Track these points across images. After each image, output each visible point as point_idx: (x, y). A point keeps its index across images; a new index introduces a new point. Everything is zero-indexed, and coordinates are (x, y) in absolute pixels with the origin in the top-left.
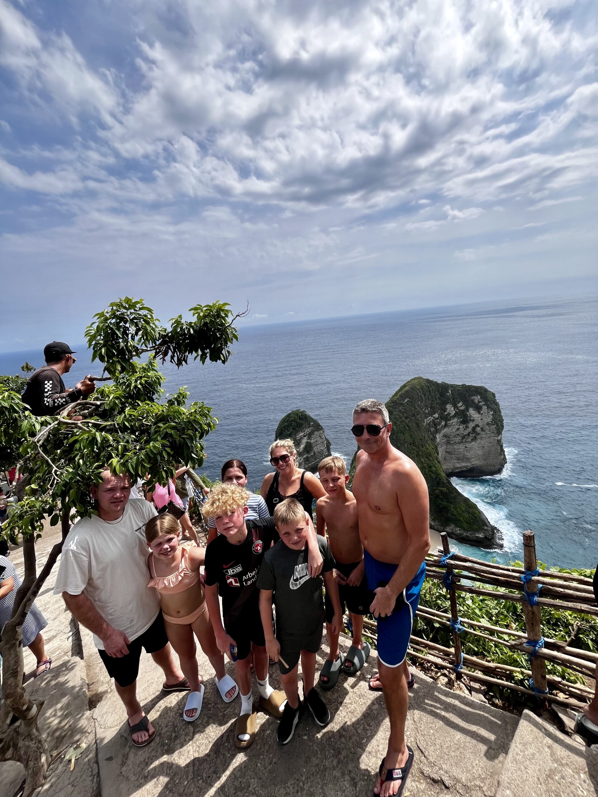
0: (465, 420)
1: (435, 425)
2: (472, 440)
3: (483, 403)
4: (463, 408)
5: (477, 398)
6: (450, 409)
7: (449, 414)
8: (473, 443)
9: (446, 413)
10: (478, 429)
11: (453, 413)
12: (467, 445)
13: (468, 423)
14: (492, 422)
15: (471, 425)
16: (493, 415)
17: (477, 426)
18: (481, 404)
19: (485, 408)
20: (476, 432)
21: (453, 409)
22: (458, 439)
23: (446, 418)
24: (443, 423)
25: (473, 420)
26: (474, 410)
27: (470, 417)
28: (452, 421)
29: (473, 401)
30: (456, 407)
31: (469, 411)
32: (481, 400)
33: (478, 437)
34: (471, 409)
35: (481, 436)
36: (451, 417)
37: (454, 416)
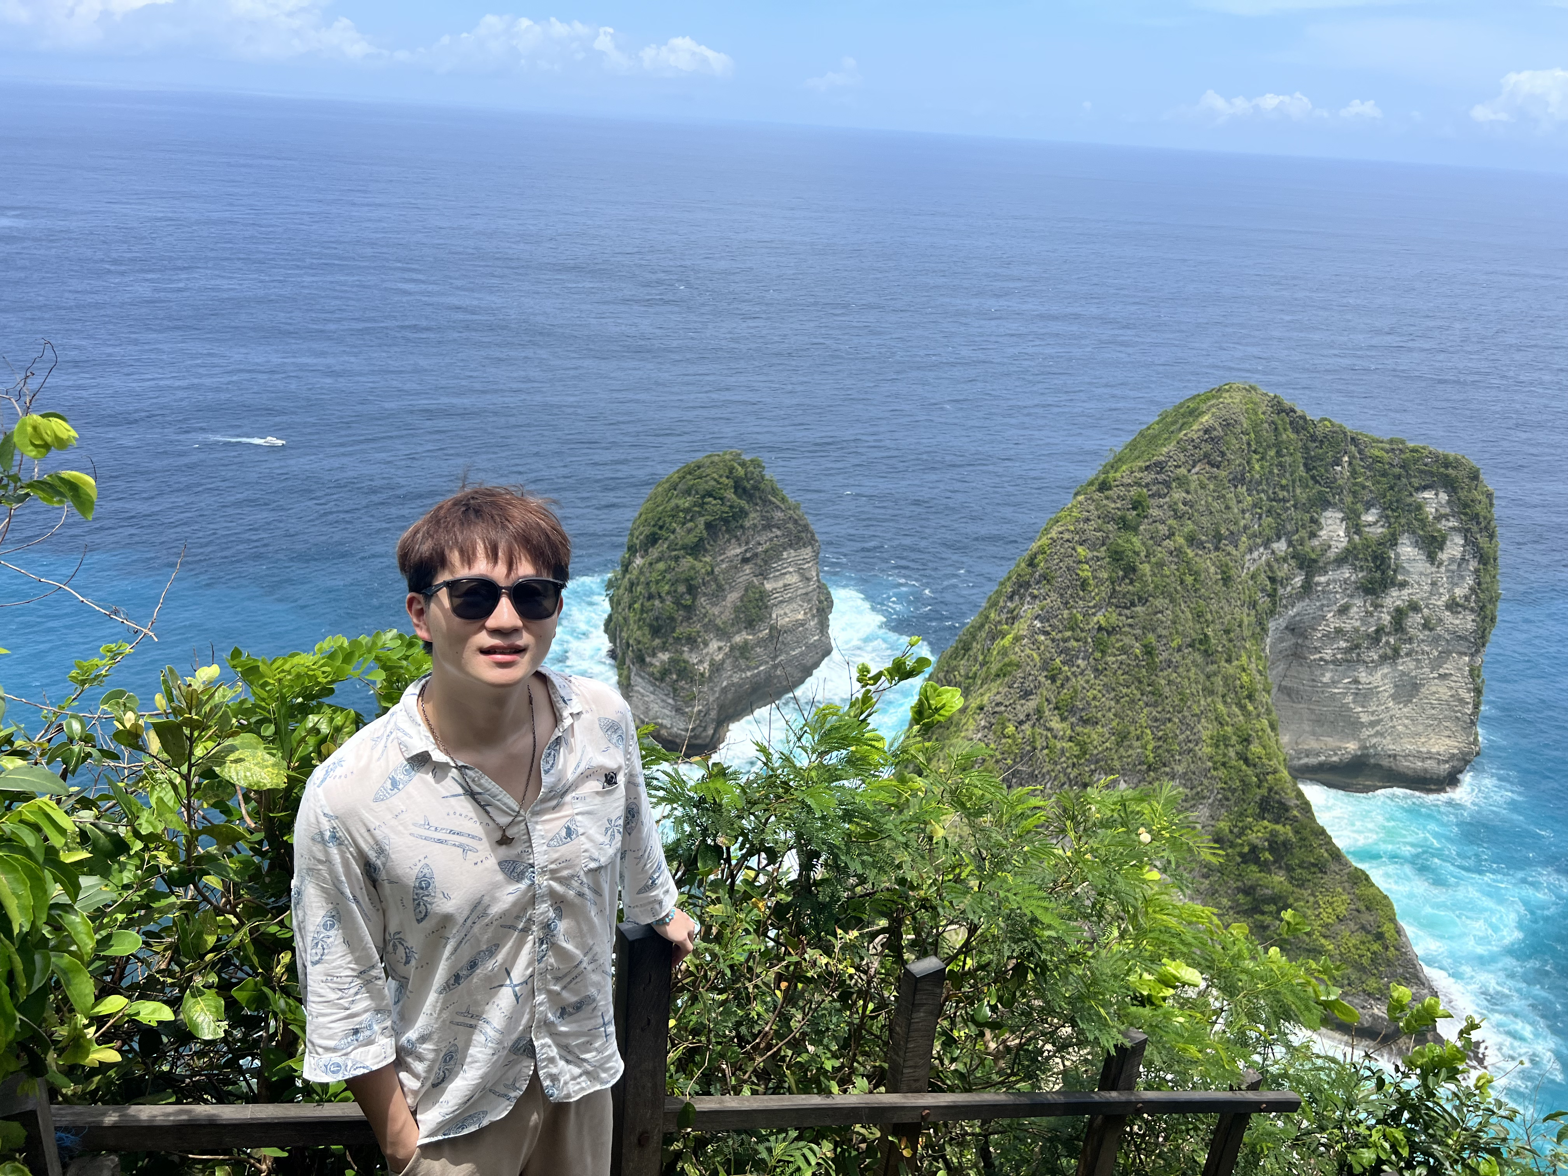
0: (1376, 577)
1: (1273, 583)
2: (1384, 658)
3: (1452, 522)
4: (1375, 532)
5: (1435, 502)
6: (1333, 529)
7: (1324, 547)
8: (1385, 668)
9: (1314, 543)
10: (1415, 620)
11: (1338, 547)
12: (1362, 674)
13: (1386, 590)
14: (1467, 599)
15: (1393, 600)
16: (1477, 571)
17: (1414, 607)
19: (1455, 541)
20: (1404, 630)
21: (1341, 529)
23: (1313, 562)
24: (1298, 581)
25: (1405, 584)
26: (1416, 544)
27: (1395, 571)
28: (1331, 575)
29: (1419, 508)
30: (1354, 526)
31: (1396, 544)
32: (1448, 510)
33: (1407, 646)
34: (1406, 539)
35: (1419, 644)
36: (1331, 561)
37: (1341, 558)
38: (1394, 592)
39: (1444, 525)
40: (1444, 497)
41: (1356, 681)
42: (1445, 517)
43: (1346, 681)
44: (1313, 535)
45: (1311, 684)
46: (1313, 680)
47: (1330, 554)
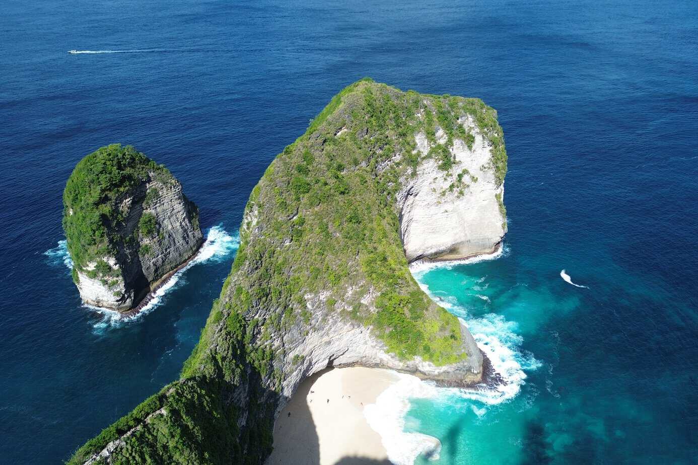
0: (447, 163)
1: (397, 176)
2: (457, 198)
3: (477, 130)
4: (442, 142)
5: (469, 122)
6: (421, 143)
7: (419, 153)
8: (458, 202)
9: (414, 152)
10: (466, 179)
11: (425, 152)
12: (448, 207)
13: (451, 167)
14: (489, 164)
15: (456, 171)
16: (491, 151)
17: (465, 172)
18: (473, 133)
19: (478, 139)
20: (463, 183)
21: (426, 143)
22: (433, 198)
23: (414, 161)
24: (410, 171)
25: (459, 162)
26: (462, 144)
27: (455, 158)
28: (425, 166)
29: (461, 126)
30: (433, 140)
31: (453, 145)
32: (473, 126)
33: (466, 191)
34: (457, 142)
35: (471, 189)
36: (424, 158)
37: (429, 156)
38: (455, 167)
40: (471, 120)
41: (446, 211)
42: (473, 129)
43: (441, 212)
44: (414, 148)
45: (426, 217)
46: (426, 215)
47: (422, 156)
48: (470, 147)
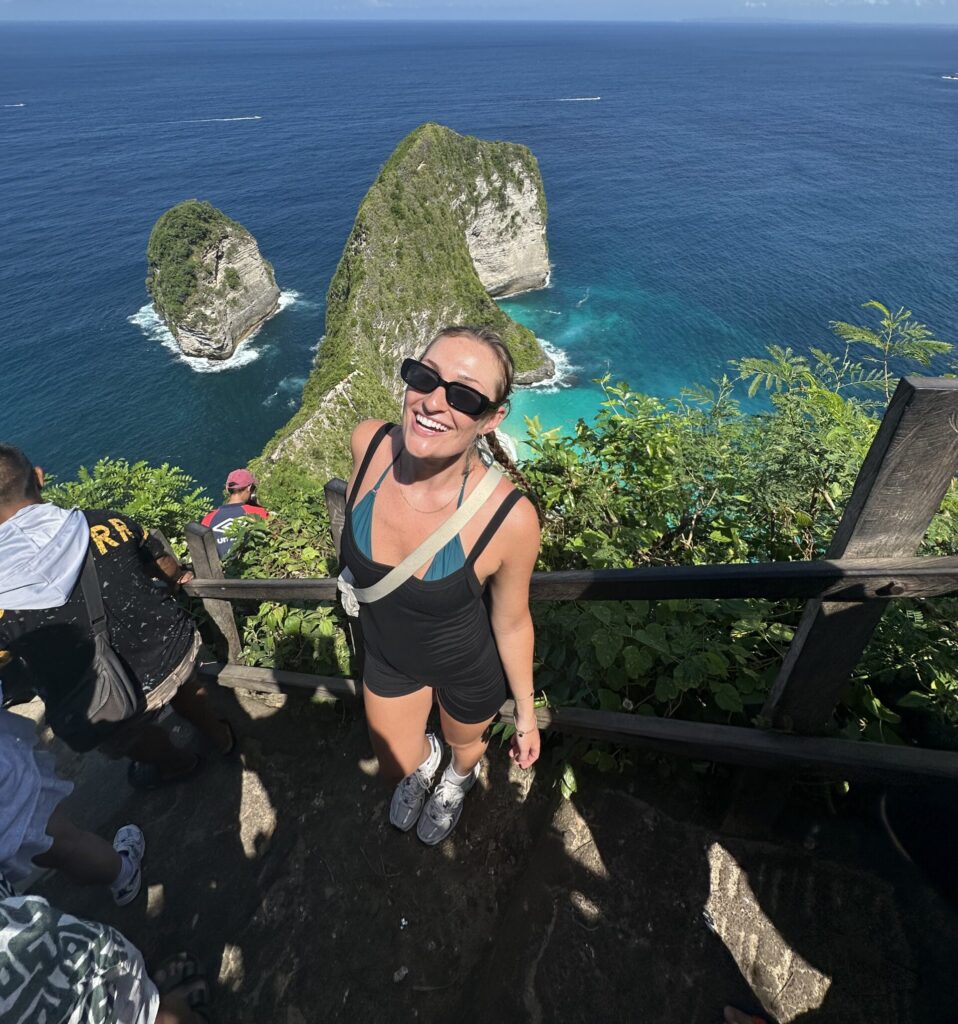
0: (503, 205)
1: (464, 213)
2: (511, 238)
3: (525, 174)
4: (497, 184)
5: (517, 167)
6: (481, 185)
7: (480, 194)
8: (512, 242)
9: (475, 193)
10: (518, 220)
11: (485, 193)
12: (505, 246)
13: (506, 209)
14: (536, 206)
15: (510, 212)
16: (537, 194)
17: (517, 214)
19: (527, 182)
20: (516, 224)
21: (485, 185)
22: (492, 238)
23: (476, 202)
24: (473, 211)
25: (513, 204)
26: (513, 187)
27: (508, 200)
28: (485, 207)
29: (512, 171)
30: (490, 182)
31: (506, 188)
32: (522, 170)
33: (518, 232)
34: (509, 185)
35: (523, 230)
36: (484, 200)
37: (487, 198)
38: (509, 209)
39: (522, 176)
40: (520, 164)
41: (504, 250)
42: (522, 173)
43: (500, 251)
44: (475, 190)
47: (483, 197)
48: (520, 190)
